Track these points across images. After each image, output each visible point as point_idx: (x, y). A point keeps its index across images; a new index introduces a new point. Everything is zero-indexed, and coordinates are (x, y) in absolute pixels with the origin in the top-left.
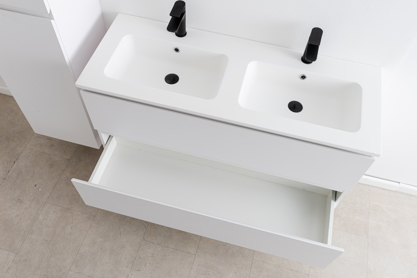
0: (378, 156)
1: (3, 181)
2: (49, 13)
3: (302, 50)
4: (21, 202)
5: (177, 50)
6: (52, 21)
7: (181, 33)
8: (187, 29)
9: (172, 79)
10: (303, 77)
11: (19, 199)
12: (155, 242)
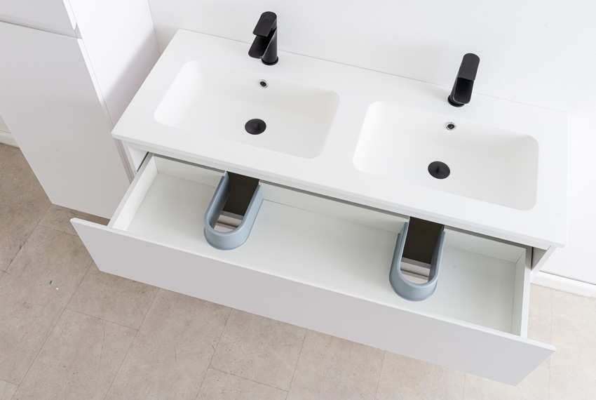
0: (562, 246)
1: (2, 276)
2: (74, 28)
3: (449, 87)
4: (28, 308)
5: (263, 84)
6: (79, 40)
7: (271, 60)
8: (279, 53)
9: (256, 127)
10: (451, 126)
11: (25, 303)
12: (228, 371)
